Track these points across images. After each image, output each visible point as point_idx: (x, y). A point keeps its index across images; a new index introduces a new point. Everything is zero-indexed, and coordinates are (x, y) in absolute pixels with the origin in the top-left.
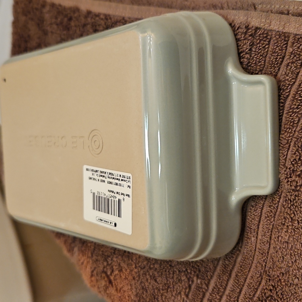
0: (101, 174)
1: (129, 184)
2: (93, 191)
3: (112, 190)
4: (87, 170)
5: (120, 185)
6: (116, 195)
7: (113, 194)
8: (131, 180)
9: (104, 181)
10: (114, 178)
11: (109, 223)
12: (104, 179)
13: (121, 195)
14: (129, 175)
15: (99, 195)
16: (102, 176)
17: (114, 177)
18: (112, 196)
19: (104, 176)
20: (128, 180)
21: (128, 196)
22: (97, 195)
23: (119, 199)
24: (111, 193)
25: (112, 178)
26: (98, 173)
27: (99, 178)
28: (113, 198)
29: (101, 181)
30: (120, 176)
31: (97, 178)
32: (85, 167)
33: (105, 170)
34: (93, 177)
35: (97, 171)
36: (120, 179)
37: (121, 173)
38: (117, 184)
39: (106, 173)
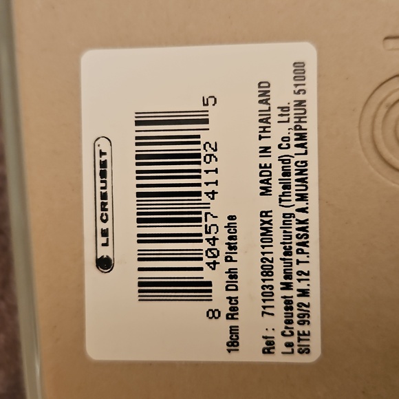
0: (293, 168)
1: (280, 342)
2: (213, 113)
3: (240, 243)
4: (299, 70)
5: (267, 293)
6: (224, 266)
7: (222, 247)
8: (298, 358)
9: (266, 191)
10: (288, 252)
11: (101, 226)
12: (277, 189)
13: (230, 298)
14: (315, 343)
15: (203, 153)
16: (286, 173)
17: (295, 257)
18: (214, 239)
19: (287, 186)
20: (294, 339)
21: (233, 344)
22: (203, 141)
23: (209, 284)
24: (223, 236)
25: (287, 236)
26: (293, 150)
27: (276, 153)
28: (205, 246)
29: (265, 168)
30: (304, 293)
31: (273, 142)
32: (307, 52)
33: (313, 192)
34: (275, 114)
35: (302, 137)
36: (293, 293)
37: (314, 300)
38: (267, 272)
39: (302, 197)
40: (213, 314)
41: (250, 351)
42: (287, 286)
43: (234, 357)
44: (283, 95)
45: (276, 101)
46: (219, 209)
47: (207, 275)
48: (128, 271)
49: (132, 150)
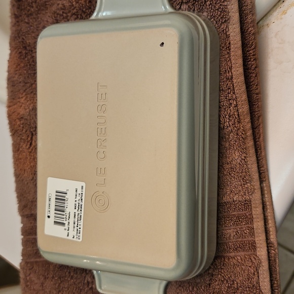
1: (75, 237)
2: (68, 192)
3: (70, 217)
4: (82, 187)
5: (74, 227)
6: (68, 221)
7: (68, 217)
8: (78, 240)
9: (75, 209)
11: (49, 210)
12: (77, 208)
13: (68, 227)
14: (81, 238)
15: (66, 199)
16: (79, 206)
17: (79, 221)
19: (79, 208)
20: (78, 236)
21: (68, 235)
22: (66, 197)
23: (65, 224)
24: (68, 215)
25: (78, 217)
26: (80, 202)
27: (77, 202)
28: (65, 217)
29: (75, 204)
30: (80, 228)
31: (77, 200)
32: (84, 184)
33: (83, 210)
34: (78, 194)
35: (82, 200)
36: (78, 228)
37: (81, 230)
38: (74, 223)
39: (81, 211)
40: (65, 229)
41: (70, 237)
42: (77, 227)
43: (68, 238)
44: (79, 191)
45: (78, 192)
46: (67, 211)
47: (65, 222)
48: (52, 219)
49: (55, 197)
